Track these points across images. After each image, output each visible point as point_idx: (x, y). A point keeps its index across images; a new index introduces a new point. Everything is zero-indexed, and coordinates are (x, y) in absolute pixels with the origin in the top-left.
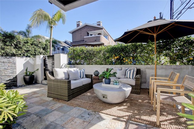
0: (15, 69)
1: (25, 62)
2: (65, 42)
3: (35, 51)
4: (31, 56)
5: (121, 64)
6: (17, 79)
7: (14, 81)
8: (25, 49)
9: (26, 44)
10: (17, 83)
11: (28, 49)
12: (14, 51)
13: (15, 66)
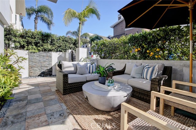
0: (51, 61)
1: (59, 56)
2: (108, 38)
3: (65, 46)
4: (63, 51)
5: (144, 59)
6: (52, 70)
7: (50, 71)
8: (58, 45)
9: (58, 41)
10: (52, 73)
11: (59, 45)
12: (50, 47)
13: (51, 59)
